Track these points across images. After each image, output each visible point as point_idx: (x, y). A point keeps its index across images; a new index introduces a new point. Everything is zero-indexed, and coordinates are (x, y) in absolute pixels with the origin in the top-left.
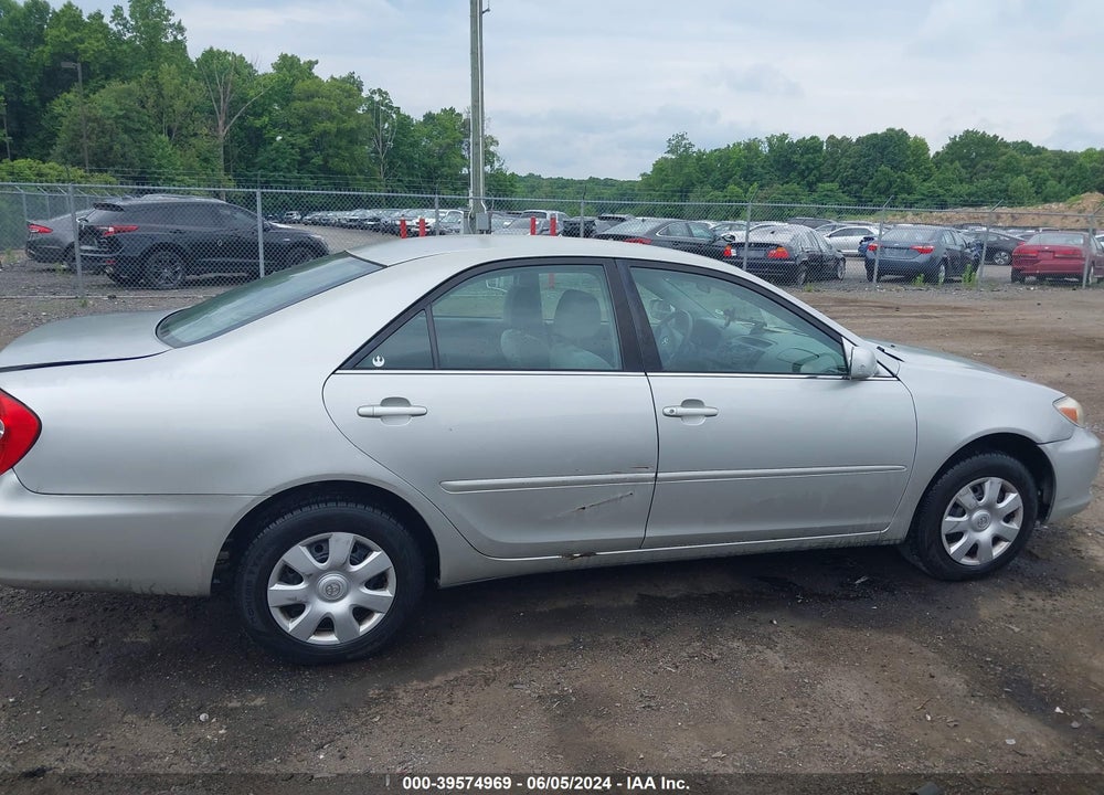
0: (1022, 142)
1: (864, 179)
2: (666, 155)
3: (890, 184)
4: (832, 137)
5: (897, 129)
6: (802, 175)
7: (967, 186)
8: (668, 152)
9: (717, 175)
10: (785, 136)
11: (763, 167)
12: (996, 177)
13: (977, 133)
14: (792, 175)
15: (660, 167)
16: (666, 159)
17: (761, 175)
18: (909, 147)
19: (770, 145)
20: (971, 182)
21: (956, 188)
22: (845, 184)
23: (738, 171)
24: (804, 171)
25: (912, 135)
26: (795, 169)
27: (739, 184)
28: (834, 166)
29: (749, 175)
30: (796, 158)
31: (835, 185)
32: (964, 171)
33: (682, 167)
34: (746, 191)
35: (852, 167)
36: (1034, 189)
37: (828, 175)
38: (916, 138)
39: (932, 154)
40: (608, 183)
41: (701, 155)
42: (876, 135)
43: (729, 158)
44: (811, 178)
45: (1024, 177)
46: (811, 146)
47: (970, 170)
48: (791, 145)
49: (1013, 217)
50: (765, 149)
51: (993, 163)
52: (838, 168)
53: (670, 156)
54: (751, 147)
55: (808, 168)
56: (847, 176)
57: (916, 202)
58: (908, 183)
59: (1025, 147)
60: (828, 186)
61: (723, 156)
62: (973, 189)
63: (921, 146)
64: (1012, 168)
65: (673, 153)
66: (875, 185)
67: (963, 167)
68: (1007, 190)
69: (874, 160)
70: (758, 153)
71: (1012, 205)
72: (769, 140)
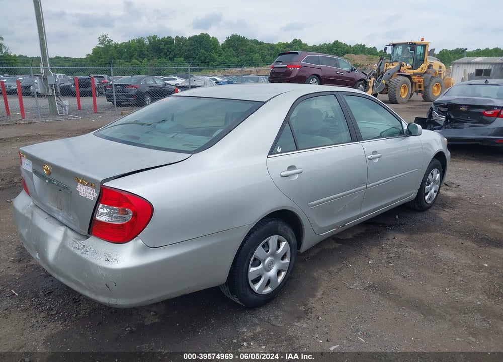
0: (254, 40)
1: (194, 55)
2: (99, 45)
3: (206, 58)
4: (177, 37)
5: (205, 33)
6: (166, 54)
7: (236, 58)
8: (99, 44)
9: (125, 55)
10: (155, 37)
11: (148, 51)
12: (247, 55)
13: (237, 35)
14: (162, 54)
15: (96, 51)
16: (98, 47)
17: (147, 55)
18: (211, 41)
19: (149, 41)
20: (238, 57)
21: (233, 59)
22: (186, 58)
23: (136, 53)
24: (167, 53)
25: (211, 36)
26: (162, 52)
27: (137, 59)
28: (180, 50)
29: (142, 55)
30: (162, 46)
31: (182, 59)
32: (234, 52)
33: (108, 52)
34: (141, 62)
35: (188, 51)
36: (262, 59)
37: (178, 54)
38: (213, 37)
39: (220, 44)
40: (66, 59)
41: (116, 45)
42: (196, 36)
43: (131, 47)
44: (171, 56)
45: (257, 55)
46: (168, 41)
47: (237, 51)
48: (159, 40)
49: (256, 71)
50: (147, 42)
51: (245, 48)
52: (182, 51)
53: (100, 46)
54: (140, 41)
55: (168, 51)
56: (186, 55)
57: (218, 65)
58: (213, 57)
59: (255, 42)
60: (179, 59)
61: (128, 46)
62: (239, 60)
63: (215, 41)
64: (252, 51)
65: (102, 44)
66: (199, 58)
67: (234, 50)
68: (252, 60)
69: (197, 47)
70: (144, 45)
71: (255, 66)
72: (148, 38)
